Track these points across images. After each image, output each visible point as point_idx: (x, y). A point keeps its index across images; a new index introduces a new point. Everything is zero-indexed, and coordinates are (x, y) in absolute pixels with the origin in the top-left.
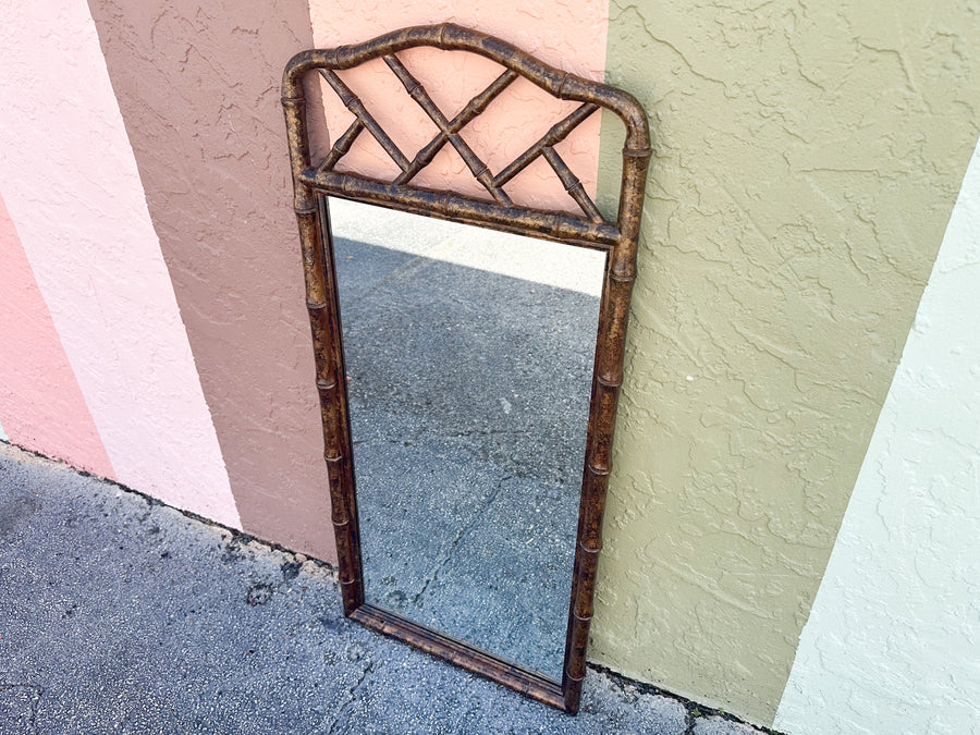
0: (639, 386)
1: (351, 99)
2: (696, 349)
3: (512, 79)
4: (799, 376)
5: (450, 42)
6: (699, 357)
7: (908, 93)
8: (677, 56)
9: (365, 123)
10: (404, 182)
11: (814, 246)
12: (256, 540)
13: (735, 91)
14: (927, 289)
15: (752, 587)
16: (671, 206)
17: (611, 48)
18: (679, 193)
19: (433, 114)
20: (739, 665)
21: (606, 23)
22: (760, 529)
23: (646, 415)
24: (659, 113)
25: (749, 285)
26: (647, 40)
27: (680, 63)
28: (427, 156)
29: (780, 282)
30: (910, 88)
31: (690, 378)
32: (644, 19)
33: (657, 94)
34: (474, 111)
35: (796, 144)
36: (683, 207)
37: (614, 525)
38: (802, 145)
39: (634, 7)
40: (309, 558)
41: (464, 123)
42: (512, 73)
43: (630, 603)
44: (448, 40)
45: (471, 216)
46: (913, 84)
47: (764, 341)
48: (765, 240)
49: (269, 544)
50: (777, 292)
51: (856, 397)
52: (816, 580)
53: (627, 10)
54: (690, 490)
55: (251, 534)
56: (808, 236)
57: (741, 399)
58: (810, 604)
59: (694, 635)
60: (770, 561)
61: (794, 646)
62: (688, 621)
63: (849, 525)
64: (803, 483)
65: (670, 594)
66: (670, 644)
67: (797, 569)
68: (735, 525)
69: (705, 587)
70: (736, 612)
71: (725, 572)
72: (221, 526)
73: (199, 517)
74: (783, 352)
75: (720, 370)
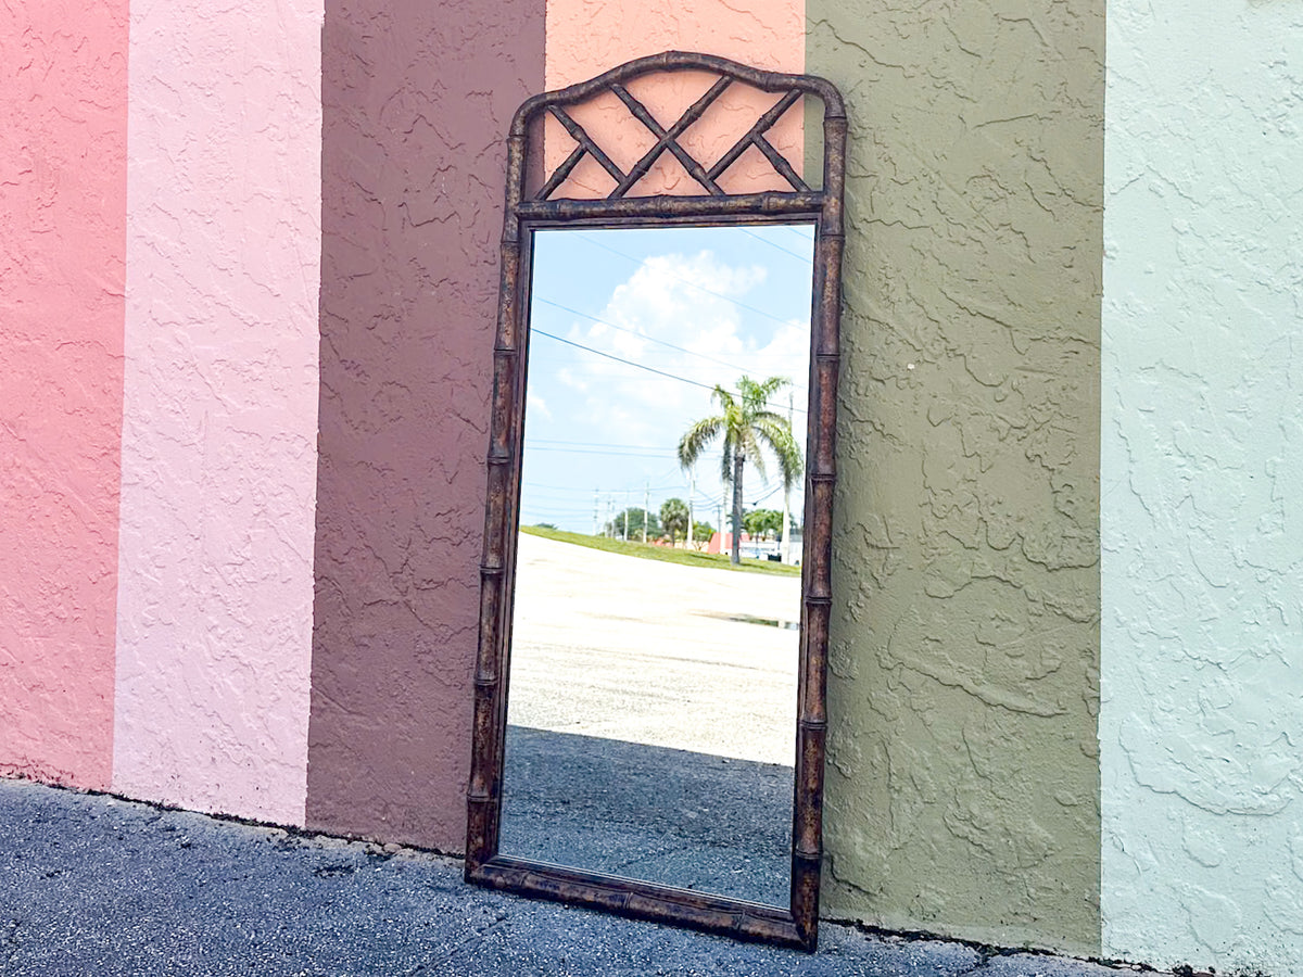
0: (861, 392)
1: (574, 129)
2: (913, 329)
3: (727, 84)
4: (1015, 334)
5: (673, 61)
6: (916, 337)
7: (1044, 49)
8: (861, 53)
9: (587, 148)
10: (618, 195)
11: (1001, 192)
12: (325, 834)
13: (912, 71)
14: (1105, 213)
15: (1026, 664)
16: (871, 182)
17: (808, 54)
18: (877, 167)
19: (653, 126)
20: (1035, 826)
21: (804, 36)
22: (1015, 559)
23: (871, 429)
24: (853, 101)
25: (951, 245)
26: (837, 44)
27: (867, 58)
28: (642, 169)
29: (977, 235)
30: (1044, 44)
31: (911, 367)
32: (834, 29)
33: (850, 85)
34: (693, 116)
35: (969, 105)
36: (882, 179)
37: (848, 617)
38: (974, 105)
39: (824, 21)
40: (406, 847)
41: (682, 129)
42: (727, 78)
43: (878, 757)
44: (673, 60)
46: (1046, 41)
47: (976, 303)
48: (957, 196)
49: (344, 838)
50: (977, 247)
51: (1074, 346)
52: (1094, 622)
53: (819, 24)
54: (930, 523)
55: (317, 827)
56: (994, 186)
57: (965, 379)
58: (1098, 669)
59: (966, 787)
60: (1037, 608)
61: (1095, 757)
62: (958, 761)
63: (1108, 518)
64: (1047, 474)
65: (928, 717)
66: (939, 821)
67: (1069, 612)
68: (987, 563)
69: (969, 685)
70: (1014, 719)
71: (990, 649)
72: (269, 825)
73: (237, 819)
74: (994, 308)
75: (939, 348)
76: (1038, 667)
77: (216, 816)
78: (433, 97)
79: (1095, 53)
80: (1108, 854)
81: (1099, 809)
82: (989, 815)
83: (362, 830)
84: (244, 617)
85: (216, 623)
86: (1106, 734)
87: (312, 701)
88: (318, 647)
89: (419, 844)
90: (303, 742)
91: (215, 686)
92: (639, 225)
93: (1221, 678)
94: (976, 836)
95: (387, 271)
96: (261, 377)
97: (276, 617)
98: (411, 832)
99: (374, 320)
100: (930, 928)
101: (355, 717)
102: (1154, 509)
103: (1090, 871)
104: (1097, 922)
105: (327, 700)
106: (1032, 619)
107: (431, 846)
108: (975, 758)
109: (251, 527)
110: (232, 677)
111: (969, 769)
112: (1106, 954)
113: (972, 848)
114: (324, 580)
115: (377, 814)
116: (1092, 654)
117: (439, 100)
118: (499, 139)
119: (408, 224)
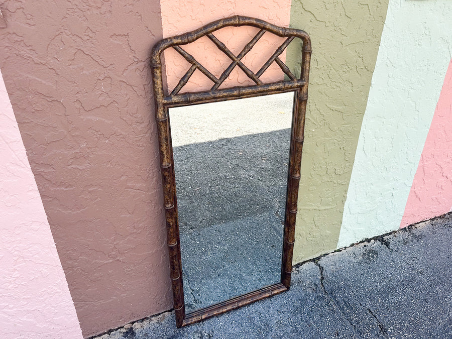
2: (316, 118)
3: (263, 33)
4: (344, 115)
6: (317, 122)
7: (370, 16)
8: (312, 16)
9: (197, 67)
10: (214, 89)
11: (348, 69)
13: (328, 24)
14: (374, 73)
15: (330, 198)
17: (291, 16)
19: (231, 55)
20: (328, 232)
21: (290, 7)
22: (333, 175)
25: (331, 89)
26: (303, 11)
27: (313, 18)
29: (339, 85)
30: (370, 14)
31: (314, 130)
32: (302, 4)
34: (248, 48)
35: (344, 37)
38: (346, 38)
40: (133, 323)
45: (250, 93)
46: (371, 13)
47: (335, 107)
48: (335, 72)
49: (105, 333)
50: (338, 89)
51: (358, 115)
52: (348, 184)
53: (297, 2)
54: (313, 173)
56: (347, 67)
57: (328, 131)
58: (347, 193)
59: (313, 230)
60: (335, 185)
61: (342, 212)
62: (311, 225)
63: (356, 159)
64: (344, 152)
65: (305, 219)
66: (305, 240)
67: (343, 183)
69: (317, 208)
70: (326, 212)
71: (323, 198)
74: (340, 108)
75: (322, 123)
78: (86, 38)
79: (383, 18)
80: (342, 230)
81: (341, 222)
82: (317, 234)
84: (25, 296)
86: (346, 207)
87: (75, 306)
90: (76, 318)
91: (16, 324)
93: (372, 186)
94: (314, 239)
97: (45, 289)
99: (72, 161)
100: (301, 262)
101: (99, 301)
102: (367, 154)
103: (337, 234)
104: (337, 244)
105: (83, 303)
106: (334, 188)
108: (316, 223)
111: (314, 226)
112: (338, 248)
113: (312, 242)
116: (346, 191)
117: (91, 40)
118: (136, 60)
119: (82, 111)
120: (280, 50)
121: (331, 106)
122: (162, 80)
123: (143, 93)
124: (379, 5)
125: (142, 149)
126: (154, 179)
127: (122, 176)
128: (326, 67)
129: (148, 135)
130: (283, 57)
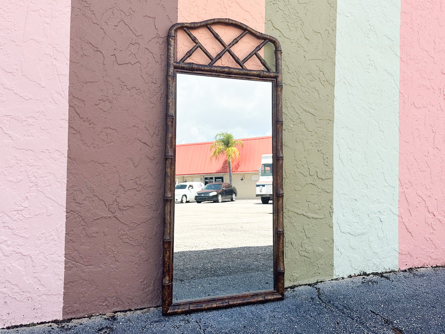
2: (292, 115)
3: (246, 34)
4: (316, 118)
6: (294, 118)
7: (323, 42)
8: (280, 32)
9: (198, 46)
10: (211, 65)
11: (313, 79)
12: (74, 318)
13: (293, 41)
14: (335, 87)
15: (317, 206)
18: (283, 67)
19: (223, 43)
20: (320, 249)
21: (264, 24)
22: (315, 178)
25: (301, 92)
26: (273, 28)
28: (219, 56)
31: (292, 126)
32: (273, 23)
34: (236, 41)
36: (285, 71)
38: (307, 54)
40: (115, 312)
41: (232, 45)
42: (247, 32)
46: (324, 40)
47: (307, 109)
48: (303, 79)
50: (308, 93)
51: (328, 121)
52: (332, 193)
53: (269, 21)
54: (296, 170)
55: (69, 317)
56: (312, 77)
57: (305, 130)
58: (332, 204)
59: (305, 241)
60: (320, 190)
61: (332, 227)
62: (302, 235)
63: (335, 166)
64: (322, 155)
65: (295, 224)
66: (297, 253)
67: (327, 191)
68: (309, 180)
69: (305, 214)
70: (315, 221)
71: (309, 203)
72: (42, 323)
73: (21, 326)
74: (312, 111)
75: (298, 121)
76: (320, 206)
77: (8, 328)
78: (128, 14)
79: (334, 45)
80: (335, 251)
81: (333, 240)
82: (310, 248)
83: (93, 312)
84: (24, 234)
85: (6, 239)
86: (334, 221)
87: (65, 264)
88: (68, 241)
89: (121, 309)
90: (61, 283)
91: (6, 268)
92: (219, 76)
93: (356, 203)
94: (307, 255)
95: (105, 81)
96: (33, 124)
97: (44, 231)
98: (117, 306)
99: (99, 101)
100: (295, 284)
101: (89, 267)
102: (344, 163)
103: (331, 256)
104: (332, 270)
105: (73, 263)
106: (319, 193)
107: (127, 309)
108: (306, 233)
109: (28, 193)
110: (16, 263)
111: (305, 237)
112: (335, 277)
113: (305, 258)
114: (72, 212)
115: (101, 303)
116: (331, 201)
117: (131, 16)
118: (158, 36)
119: (115, 63)
120: (259, 48)
121: (304, 107)
122: (174, 48)
123: (159, 61)
124: (329, 35)
125: (153, 105)
126: (159, 136)
127: (134, 126)
128: (295, 73)
129: (159, 94)
130: (261, 53)
